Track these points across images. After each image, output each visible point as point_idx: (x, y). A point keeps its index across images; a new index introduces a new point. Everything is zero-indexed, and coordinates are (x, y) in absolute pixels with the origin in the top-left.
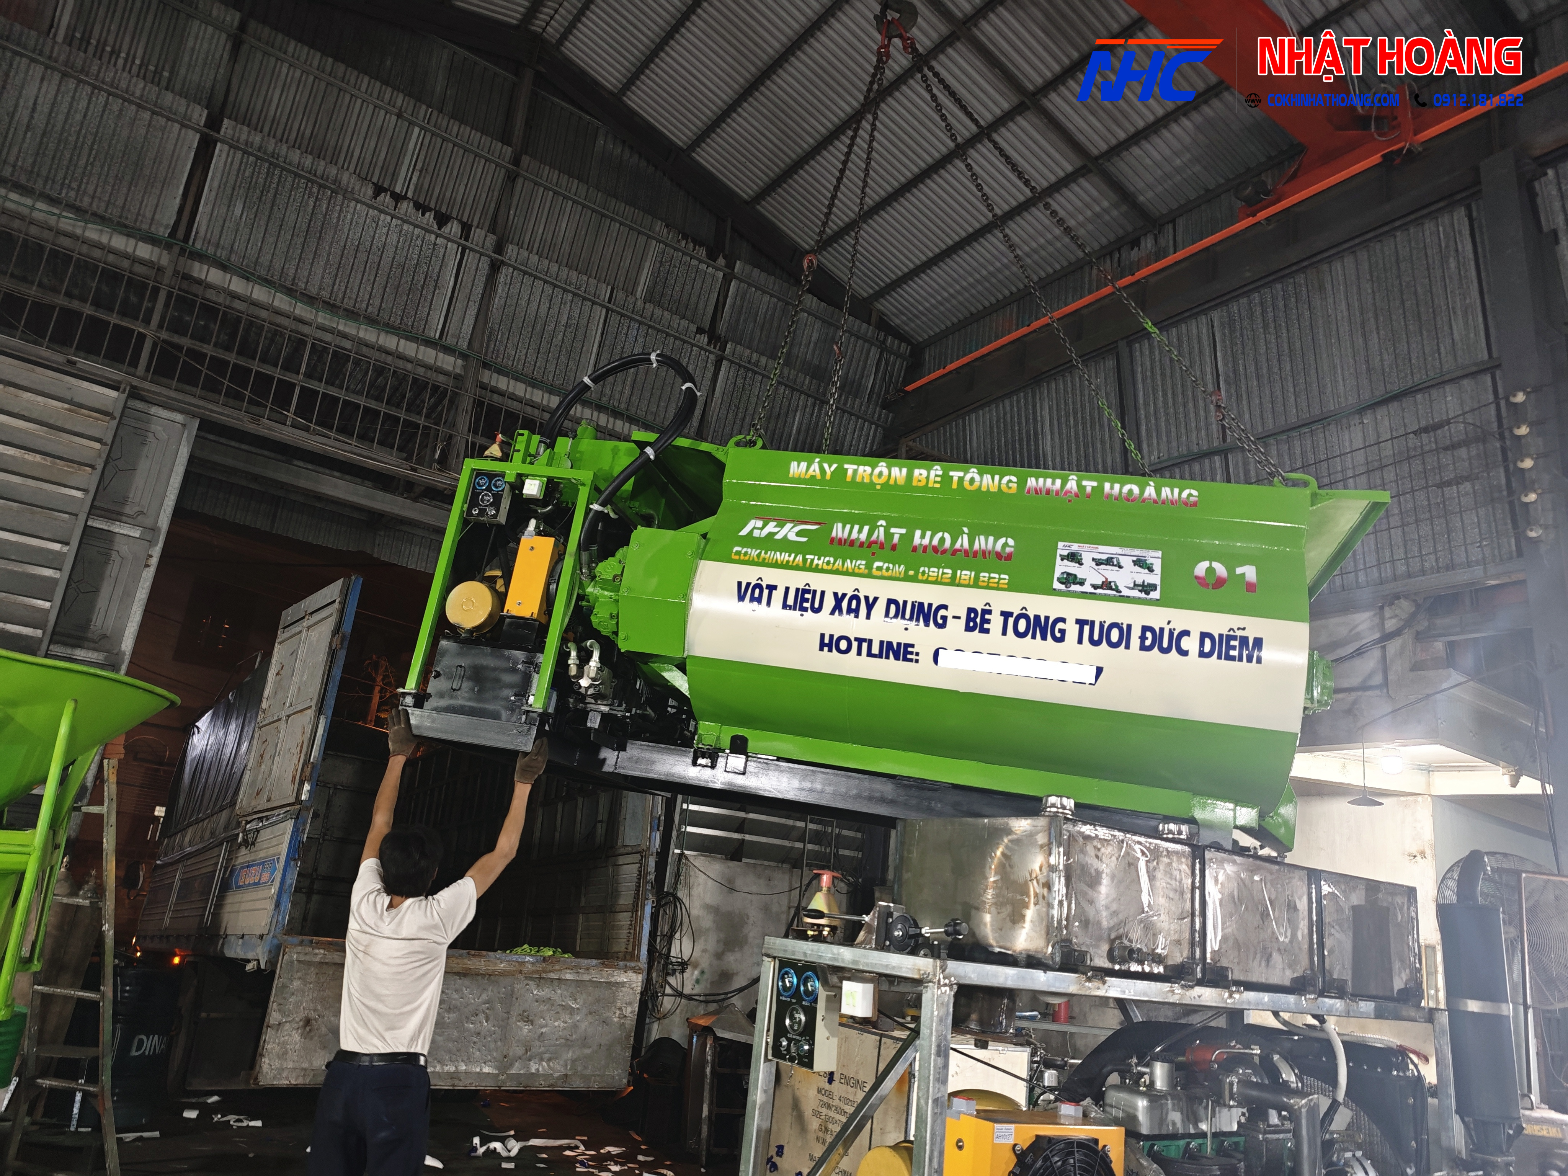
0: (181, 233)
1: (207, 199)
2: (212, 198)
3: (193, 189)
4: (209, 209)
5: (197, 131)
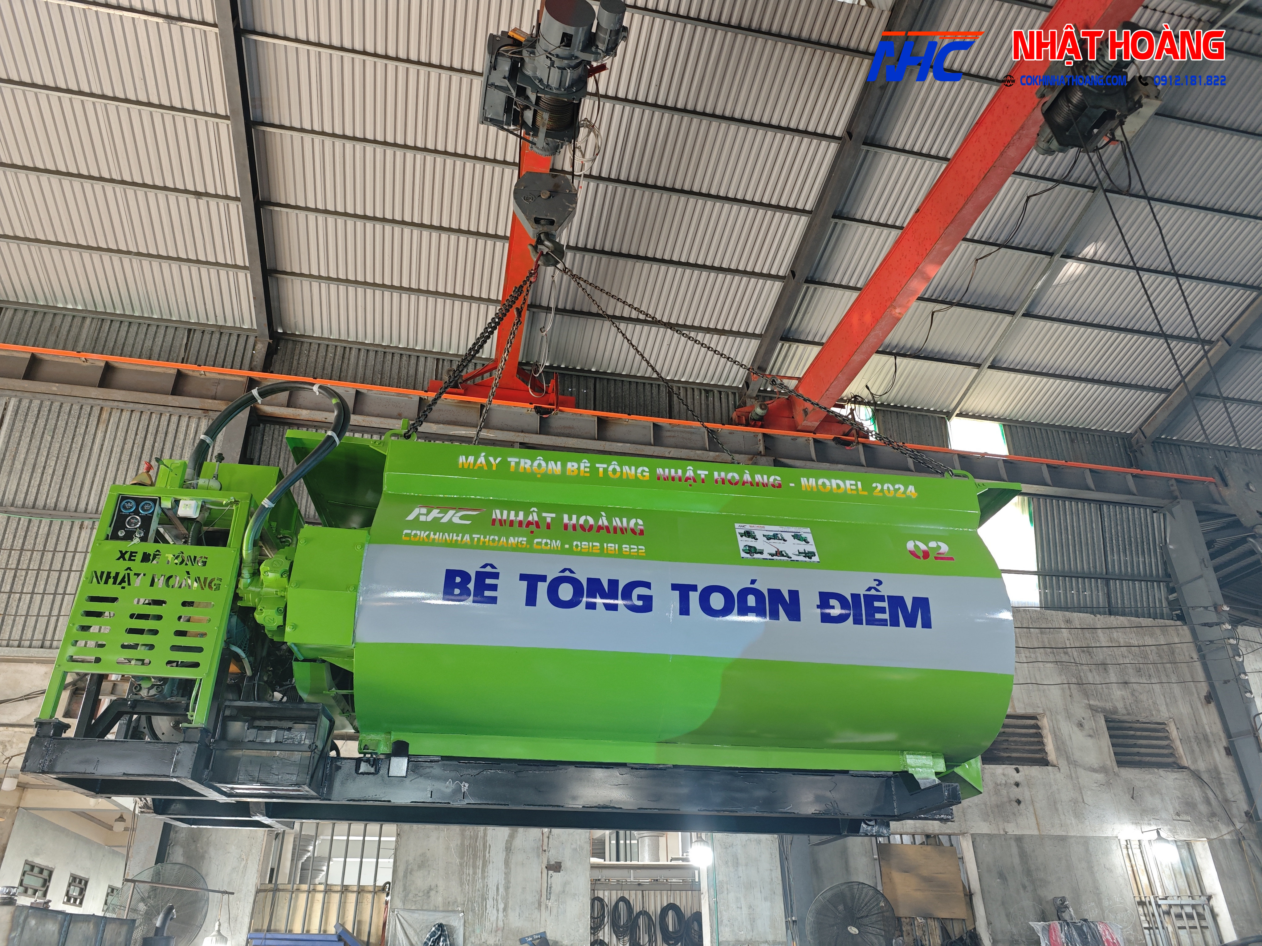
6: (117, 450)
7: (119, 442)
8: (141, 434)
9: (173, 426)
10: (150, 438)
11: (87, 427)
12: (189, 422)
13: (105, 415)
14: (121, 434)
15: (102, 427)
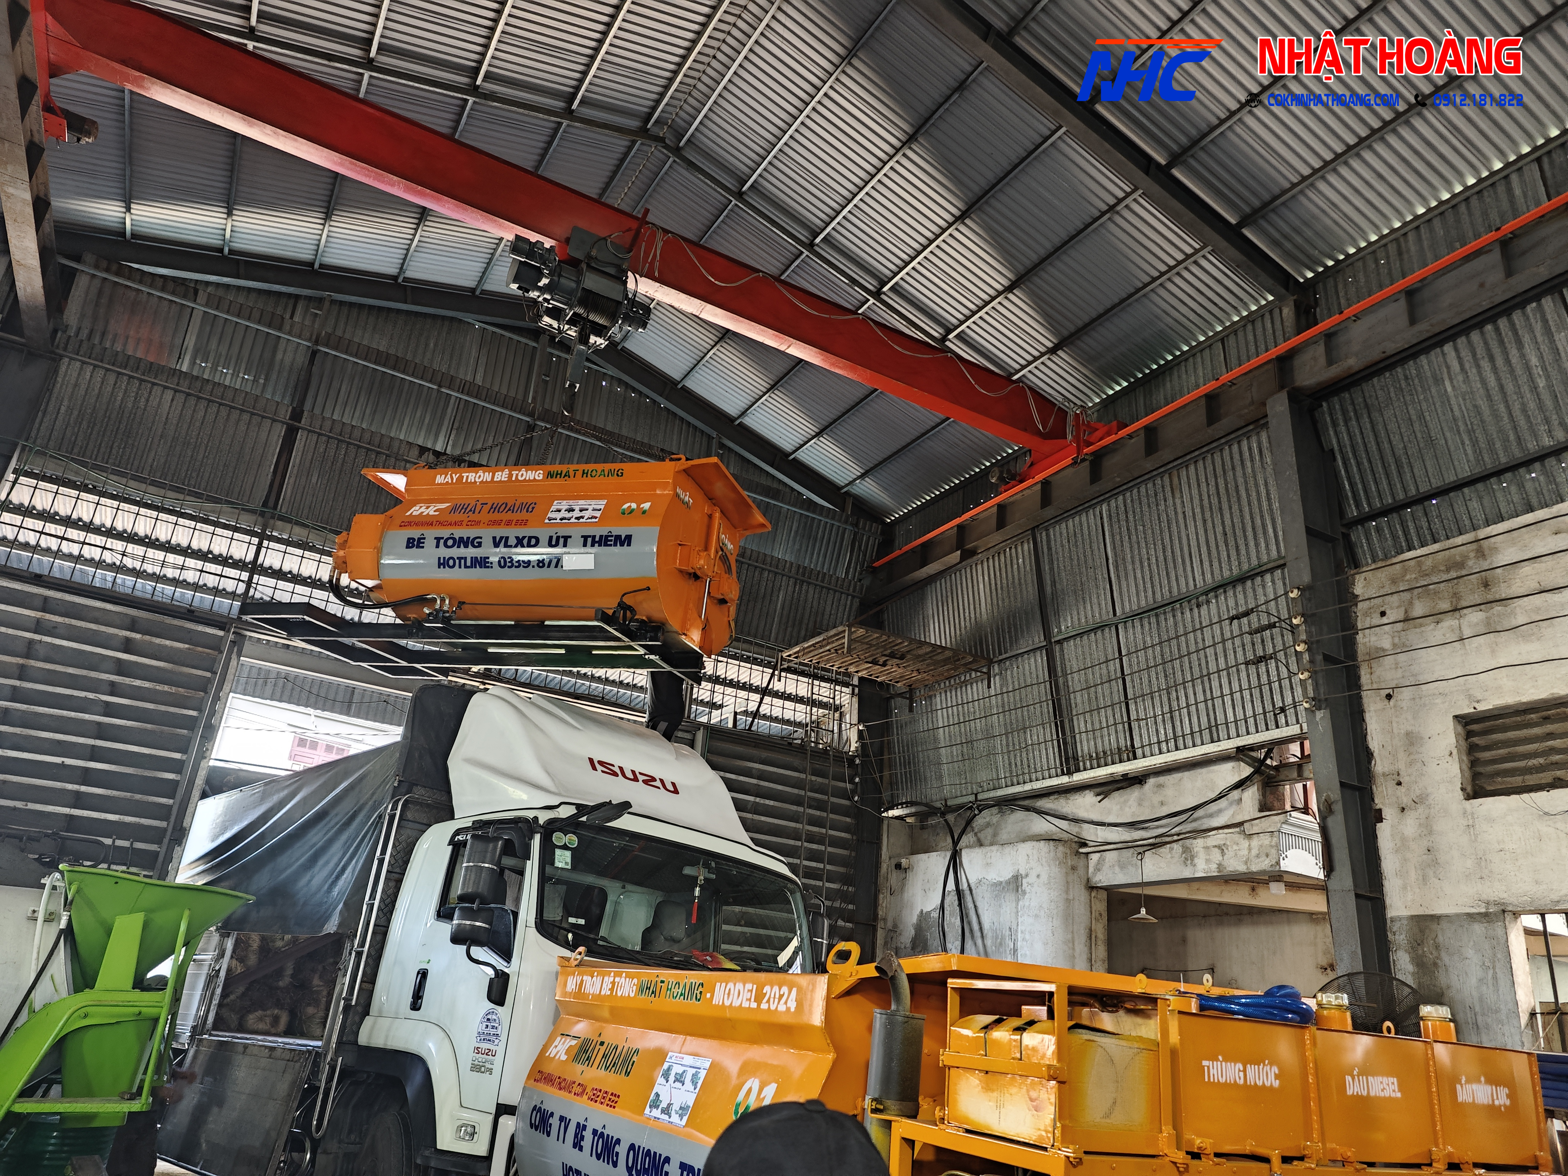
0: (271, 503)
1: (292, 472)
2: (295, 472)
3: (281, 467)
4: (292, 480)
5: (283, 423)
6: (1198, 510)
7: (1196, 501)
8: (1212, 483)
9: (1237, 456)
10: (1221, 482)
11: (1165, 501)
12: (1249, 443)
13: (1175, 480)
14: (1195, 492)
15: (1178, 495)
